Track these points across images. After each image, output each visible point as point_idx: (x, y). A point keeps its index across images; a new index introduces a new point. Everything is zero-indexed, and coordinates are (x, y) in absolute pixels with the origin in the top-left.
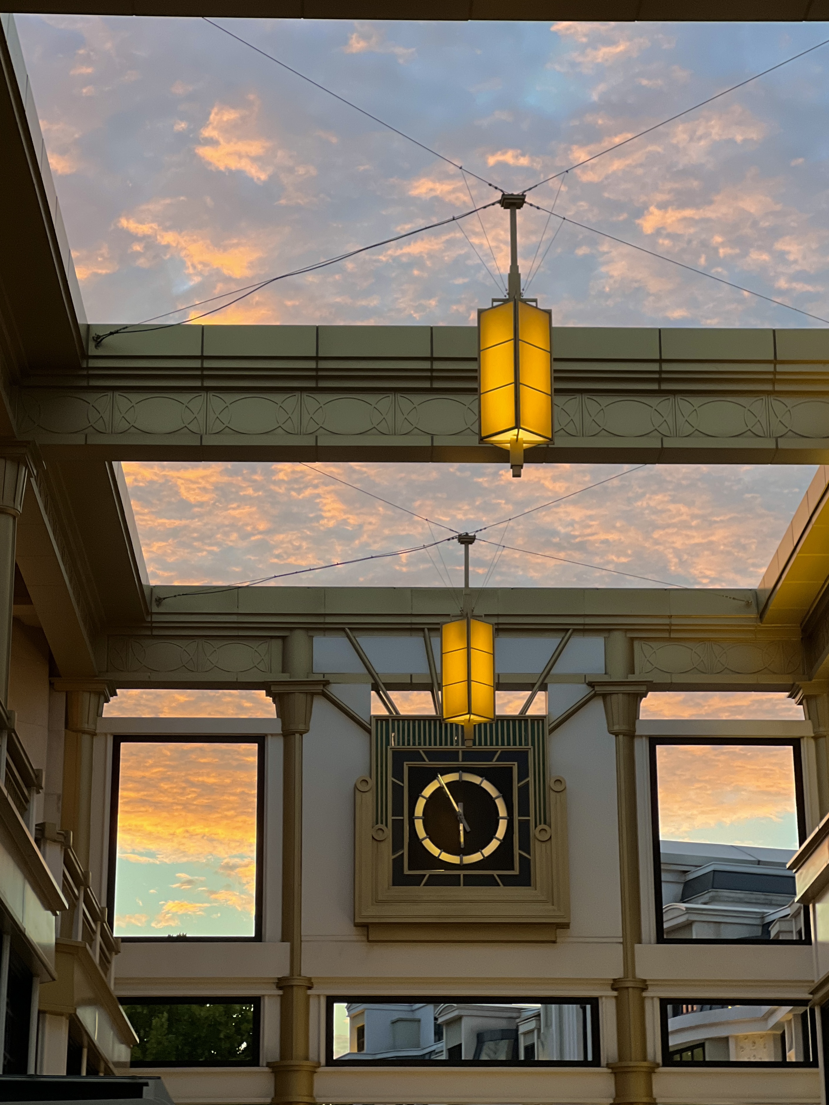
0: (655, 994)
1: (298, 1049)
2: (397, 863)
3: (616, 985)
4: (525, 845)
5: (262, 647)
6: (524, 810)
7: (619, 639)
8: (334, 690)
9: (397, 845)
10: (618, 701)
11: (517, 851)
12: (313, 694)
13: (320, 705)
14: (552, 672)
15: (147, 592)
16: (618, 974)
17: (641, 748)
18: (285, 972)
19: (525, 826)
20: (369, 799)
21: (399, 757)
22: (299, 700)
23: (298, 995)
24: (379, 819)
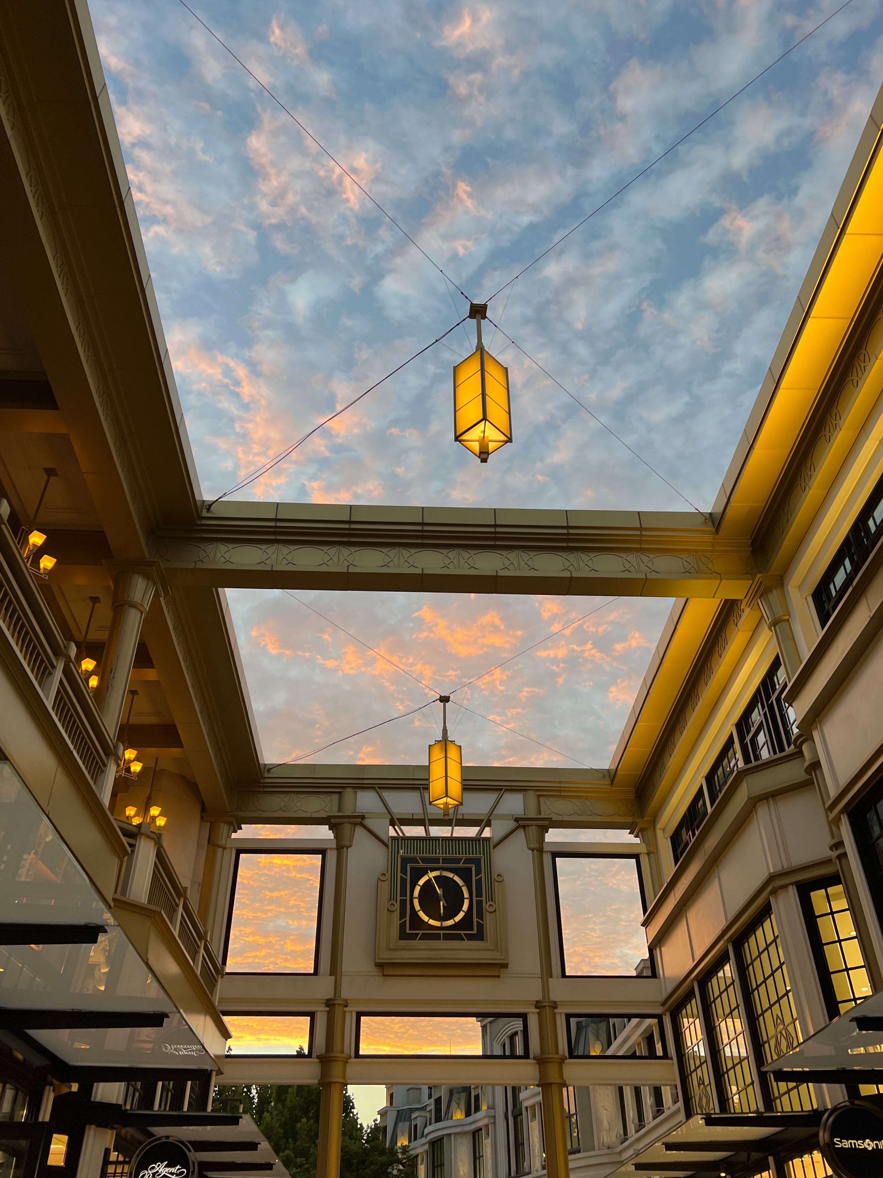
0: (562, 1010)
1: (337, 1045)
2: (402, 926)
3: (538, 1005)
4: (480, 915)
5: (327, 798)
6: (479, 894)
7: (531, 795)
8: (368, 822)
9: (402, 915)
10: (533, 830)
11: (475, 919)
12: (355, 824)
13: (359, 832)
14: (493, 813)
15: (262, 767)
16: (539, 997)
17: (547, 859)
18: (331, 996)
19: (480, 904)
20: (386, 886)
21: (405, 861)
22: (347, 828)
23: (338, 1011)
24: (392, 897)
